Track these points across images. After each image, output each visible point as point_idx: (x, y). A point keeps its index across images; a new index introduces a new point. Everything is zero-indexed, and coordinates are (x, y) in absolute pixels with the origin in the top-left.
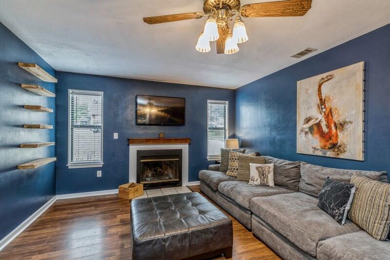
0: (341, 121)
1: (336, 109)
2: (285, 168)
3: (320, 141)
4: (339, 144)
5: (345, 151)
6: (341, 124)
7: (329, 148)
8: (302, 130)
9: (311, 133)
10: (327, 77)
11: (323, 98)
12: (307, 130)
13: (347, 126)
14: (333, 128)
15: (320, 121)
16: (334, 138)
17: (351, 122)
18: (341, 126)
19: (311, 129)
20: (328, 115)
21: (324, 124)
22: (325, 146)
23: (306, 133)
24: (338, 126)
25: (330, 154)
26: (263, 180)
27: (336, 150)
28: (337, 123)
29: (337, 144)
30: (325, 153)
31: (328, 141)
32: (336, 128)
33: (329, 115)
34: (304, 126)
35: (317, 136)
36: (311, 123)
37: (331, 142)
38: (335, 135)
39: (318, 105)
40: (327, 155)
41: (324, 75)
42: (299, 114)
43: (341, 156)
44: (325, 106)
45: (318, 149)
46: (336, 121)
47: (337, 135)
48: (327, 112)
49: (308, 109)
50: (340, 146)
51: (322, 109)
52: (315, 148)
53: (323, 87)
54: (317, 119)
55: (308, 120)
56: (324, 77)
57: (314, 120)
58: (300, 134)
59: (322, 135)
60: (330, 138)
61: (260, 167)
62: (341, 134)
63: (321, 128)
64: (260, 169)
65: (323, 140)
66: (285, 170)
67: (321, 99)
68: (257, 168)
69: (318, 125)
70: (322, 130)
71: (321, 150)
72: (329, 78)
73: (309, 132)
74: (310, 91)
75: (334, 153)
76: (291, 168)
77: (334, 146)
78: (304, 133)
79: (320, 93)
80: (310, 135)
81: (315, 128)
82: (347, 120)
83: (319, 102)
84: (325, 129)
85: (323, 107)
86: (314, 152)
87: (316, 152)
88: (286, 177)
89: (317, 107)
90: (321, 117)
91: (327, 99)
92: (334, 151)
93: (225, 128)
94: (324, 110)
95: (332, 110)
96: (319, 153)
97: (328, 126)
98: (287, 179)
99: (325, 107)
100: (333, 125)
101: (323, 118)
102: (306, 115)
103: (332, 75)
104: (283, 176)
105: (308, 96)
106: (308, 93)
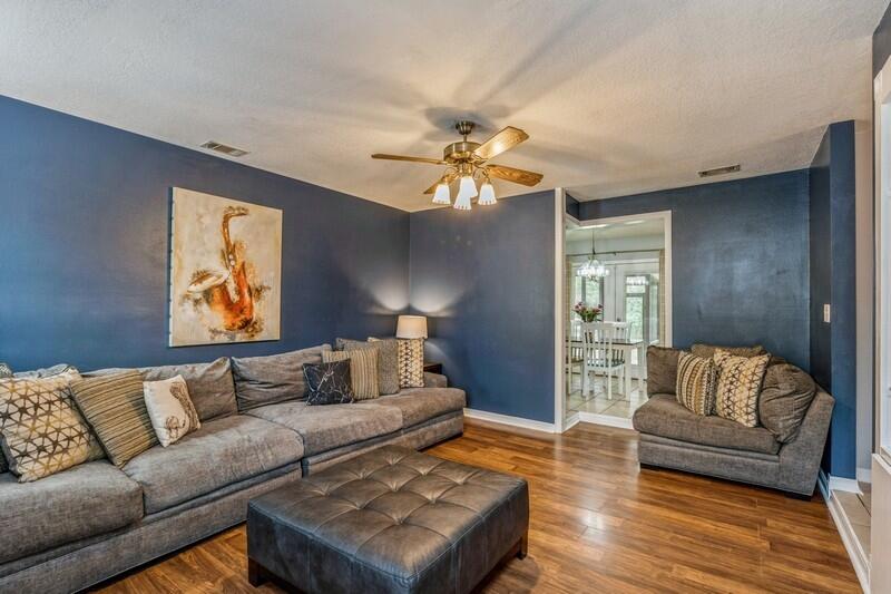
0: (257, 285)
1: (251, 265)
2: (214, 378)
3: (225, 317)
4: (254, 320)
5: (261, 330)
6: (257, 290)
7: (240, 328)
8: (186, 297)
9: (208, 302)
10: (238, 209)
11: (232, 243)
12: (199, 296)
13: (264, 294)
14: (247, 295)
15: (225, 282)
16: (247, 311)
17: (269, 288)
18: (257, 292)
19: (207, 294)
21: (231, 287)
22: (233, 325)
23: (197, 302)
24: (253, 292)
25: (240, 337)
27: (250, 330)
28: (252, 286)
29: (251, 320)
30: (233, 337)
31: (238, 316)
32: (251, 295)
33: (240, 274)
34: (193, 288)
35: (220, 307)
36: (207, 283)
37: (243, 317)
38: (248, 306)
39: (222, 251)
40: (237, 340)
41: (236, 204)
42: (180, 262)
43: (257, 338)
44: (235, 257)
45: (221, 332)
46: (251, 283)
47: (252, 307)
48: (238, 267)
49: (203, 254)
50: (256, 323)
51: (230, 260)
52: (215, 332)
53: (231, 222)
54: (219, 277)
55: (201, 277)
56: (235, 207)
57: (214, 278)
58: (181, 304)
59: (229, 305)
60: (242, 311)
62: (257, 304)
63: (228, 293)
65: (230, 316)
66: (217, 380)
67: (228, 243)
69: (223, 288)
70: (229, 298)
71: (225, 333)
72: (242, 212)
74: (207, 220)
75: (247, 335)
77: (247, 324)
78: (191, 302)
79: (226, 231)
80: (204, 307)
81: (217, 294)
82: (265, 284)
83: (223, 246)
84: (234, 297)
85: (231, 257)
87: (217, 338)
89: (220, 254)
90: (226, 275)
91: (238, 246)
92: (247, 332)
94: (233, 263)
95: (246, 266)
96: (224, 339)
97: (239, 292)
99: (235, 259)
100: (246, 290)
101: (231, 278)
102: (198, 265)
103: (247, 210)
104: (217, 395)
105: (201, 230)
106: (201, 223)
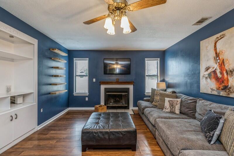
0: (231, 69)
1: (227, 60)
2: (187, 102)
3: (216, 84)
4: (229, 86)
5: (233, 92)
6: (231, 71)
7: (222, 89)
8: (204, 76)
9: (210, 78)
10: (220, 36)
11: (218, 52)
12: (207, 76)
14: (225, 74)
15: (215, 69)
16: (225, 82)
19: (209, 75)
20: (221, 65)
21: (218, 72)
22: (219, 88)
23: (206, 78)
24: (229, 73)
25: (222, 93)
26: (172, 109)
27: (227, 91)
28: (228, 70)
29: (228, 86)
30: (219, 93)
31: (221, 84)
32: (227, 74)
34: (205, 73)
35: (214, 80)
36: (209, 71)
37: (223, 84)
38: (226, 79)
39: (214, 57)
40: (221, 95)
41: (218, 35)
42: (202, 65)
43: (231, 96)
44: (219, 58)
45: (214, 90)
46: (227, 68)
47: (228, 80)
48: (221, 62)
49: (208, 61)
50: (230, 88)
51: (217, 60)
52: (212, 89)
53: (217, 44)
54: (214, 68)
55: (207, 69)
56: (219, 37)
57: (212, 68)
58: (202, 79)
59: (217, 79)
60: (223, 82)
61: (171, 100)
62: (231, 78)
63: (217, 74)
64: (171, 102)
65: (218, 83)
66: (187, 103)
67: (216, 53)
68: (169, 101)
69: (215, 72)
70: (217, 76)
71: (216, 91)
72: (222, 36)
73: (208, 78)
74: (209, 48)
75: (226, 93)
76: (191, 102)
77: (225, 88)
78: (205, 78)
79: (215, 49)
80: (209, 80)
81: (212, 74)
83: (215, 55)
84: (219, 75)
85: (218, 58)
86: (211, 92)
87: (213, 92)
88: (188, 108)
89: (213, 59)
90: (216, 66)
91: (220, 53)
92: (226, 91)
93: (157, 76)
94: (218, 61)
95: (224, 61)
96: (215, 93)
97: (221, 73)
98: (188, 110)
99: (219, 59)
100: (225, 72)
101: (218, 67)
102: (206, 65)
103: (224, 34)
104: (185, 108)
105: (207, 52)
106: (207, 49)
